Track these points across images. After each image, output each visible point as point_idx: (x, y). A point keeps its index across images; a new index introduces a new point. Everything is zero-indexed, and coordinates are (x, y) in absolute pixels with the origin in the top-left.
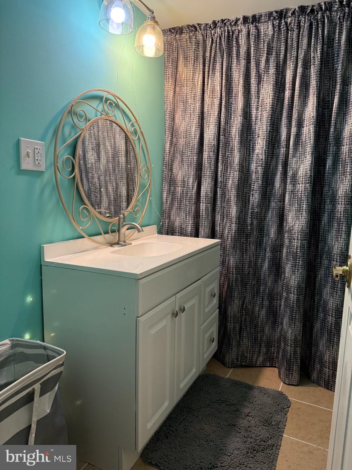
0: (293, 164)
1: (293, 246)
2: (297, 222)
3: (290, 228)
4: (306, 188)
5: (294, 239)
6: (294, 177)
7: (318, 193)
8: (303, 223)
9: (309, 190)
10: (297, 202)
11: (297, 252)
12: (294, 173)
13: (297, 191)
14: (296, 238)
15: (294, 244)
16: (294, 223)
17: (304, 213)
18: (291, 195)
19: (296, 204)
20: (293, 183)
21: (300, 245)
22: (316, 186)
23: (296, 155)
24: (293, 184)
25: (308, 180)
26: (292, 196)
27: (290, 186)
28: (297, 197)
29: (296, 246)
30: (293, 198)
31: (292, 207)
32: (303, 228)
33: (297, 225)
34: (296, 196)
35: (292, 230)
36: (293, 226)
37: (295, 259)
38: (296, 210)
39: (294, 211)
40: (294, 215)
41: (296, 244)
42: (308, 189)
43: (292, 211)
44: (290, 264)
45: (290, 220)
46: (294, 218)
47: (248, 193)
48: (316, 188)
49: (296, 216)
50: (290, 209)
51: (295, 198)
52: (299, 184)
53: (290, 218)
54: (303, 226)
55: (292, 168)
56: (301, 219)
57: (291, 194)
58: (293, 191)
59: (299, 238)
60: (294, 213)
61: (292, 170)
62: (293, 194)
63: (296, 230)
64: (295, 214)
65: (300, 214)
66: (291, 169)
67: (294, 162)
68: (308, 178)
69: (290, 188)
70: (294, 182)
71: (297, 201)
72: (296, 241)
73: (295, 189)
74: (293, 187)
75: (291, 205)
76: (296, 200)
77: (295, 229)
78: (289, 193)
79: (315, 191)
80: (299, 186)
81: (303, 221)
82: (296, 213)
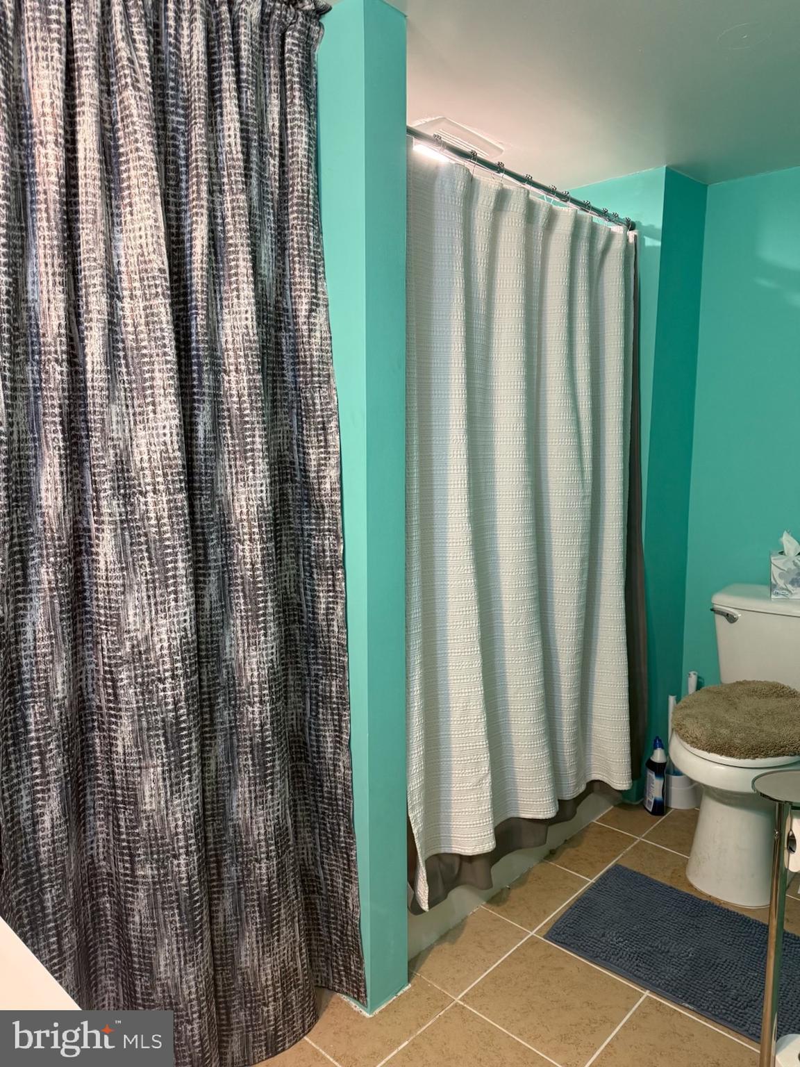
0: (114, 427)
1: (159, 705)
2: (162, 622)
3: (138, 645)
4: (177, 508)
5: (160, 680)
6: (122, 470)
7: (288, 553)
8: (185, 621)
9: (186, 511)
10: (146, 554)
11: (177, 717)
12: (121, 456)
13: (142, 519)
14: (167, 674)
15: (165, 697)
16: (148, 626)
17: (184, 587)
18: (123, 534)
19: (147, 562)
20: (122, 491)
21: (187, 693)
22: (281, 536)
23: (117, 393)
24: (124, 496)
25: (181, 481)
26: (127, 537)
27: (115, 503)
28: (143, 539)
29: (170, 700)
30: (132, 544)
31: (132, 576)
32: (186, 637)
33: (163, 630)
34: (139, 536)
35: (147, 651)
36: (146, 638)
37: (173, 741)
38: (147, 582)
39: (144, 586)
40: (145, 601)
41: (169, 693)
42: (182, 508)
43: (136, 587)
44: (155, 767)
45: (131, 619)
46: (147, 610)
48: (281, 541)
49: (152, 601)
50: (127, 582)
51: (140, 544)
52: (144, 494)
53: (131, 612)
54: (185, 629)
55: (112, 439)
56: (177, 608)
57: (123, 529)
58: (127, 521)
59: (180, 672)
60: (144, 594)
61: (114, 447)
62: (130, 528)
63: (162, 648)
64: (149, 597)
65: (170, 593)
66: (110, 443)
67: (114, 419)
68: (179, 474)
69: (116, 510)
70: (125, 487)
71: (148, 550)
72: (168, 685)
73: (133, 513)
74: (125, 505)
75: (127, 569)
76: (144, 547)
77: (158, 646)
78: (115, 530)
79: (280, 547)
80: (142, 500)
81: (185, 614)
82: (151, 593)
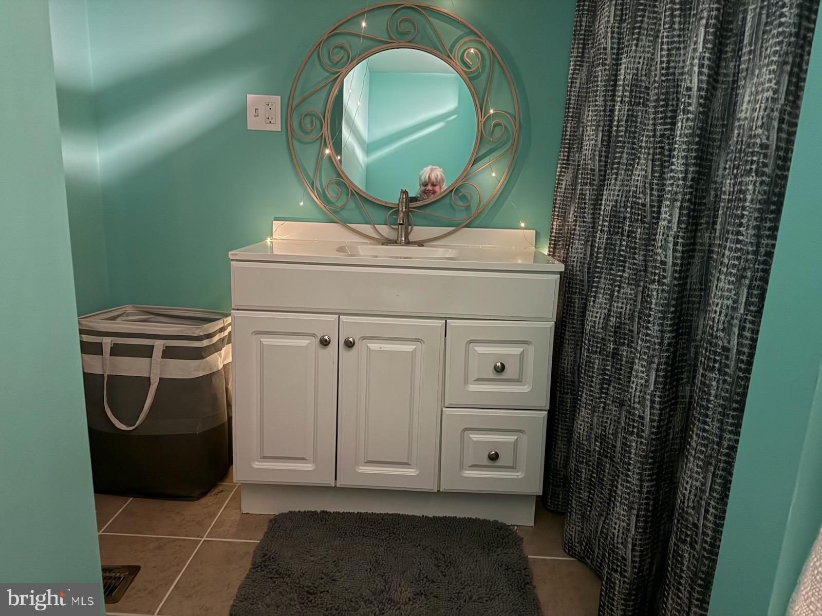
47: (668, 138)
